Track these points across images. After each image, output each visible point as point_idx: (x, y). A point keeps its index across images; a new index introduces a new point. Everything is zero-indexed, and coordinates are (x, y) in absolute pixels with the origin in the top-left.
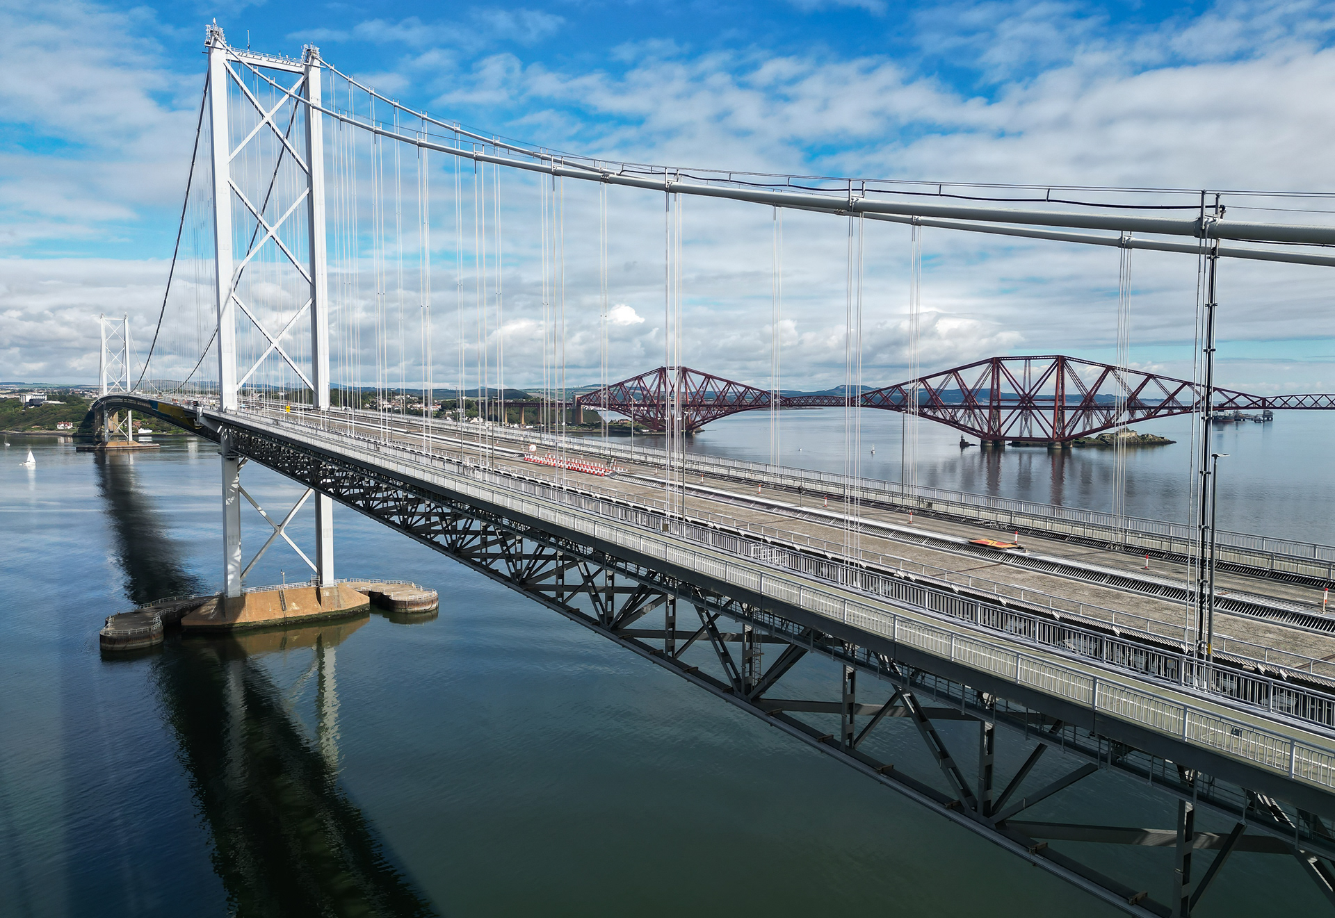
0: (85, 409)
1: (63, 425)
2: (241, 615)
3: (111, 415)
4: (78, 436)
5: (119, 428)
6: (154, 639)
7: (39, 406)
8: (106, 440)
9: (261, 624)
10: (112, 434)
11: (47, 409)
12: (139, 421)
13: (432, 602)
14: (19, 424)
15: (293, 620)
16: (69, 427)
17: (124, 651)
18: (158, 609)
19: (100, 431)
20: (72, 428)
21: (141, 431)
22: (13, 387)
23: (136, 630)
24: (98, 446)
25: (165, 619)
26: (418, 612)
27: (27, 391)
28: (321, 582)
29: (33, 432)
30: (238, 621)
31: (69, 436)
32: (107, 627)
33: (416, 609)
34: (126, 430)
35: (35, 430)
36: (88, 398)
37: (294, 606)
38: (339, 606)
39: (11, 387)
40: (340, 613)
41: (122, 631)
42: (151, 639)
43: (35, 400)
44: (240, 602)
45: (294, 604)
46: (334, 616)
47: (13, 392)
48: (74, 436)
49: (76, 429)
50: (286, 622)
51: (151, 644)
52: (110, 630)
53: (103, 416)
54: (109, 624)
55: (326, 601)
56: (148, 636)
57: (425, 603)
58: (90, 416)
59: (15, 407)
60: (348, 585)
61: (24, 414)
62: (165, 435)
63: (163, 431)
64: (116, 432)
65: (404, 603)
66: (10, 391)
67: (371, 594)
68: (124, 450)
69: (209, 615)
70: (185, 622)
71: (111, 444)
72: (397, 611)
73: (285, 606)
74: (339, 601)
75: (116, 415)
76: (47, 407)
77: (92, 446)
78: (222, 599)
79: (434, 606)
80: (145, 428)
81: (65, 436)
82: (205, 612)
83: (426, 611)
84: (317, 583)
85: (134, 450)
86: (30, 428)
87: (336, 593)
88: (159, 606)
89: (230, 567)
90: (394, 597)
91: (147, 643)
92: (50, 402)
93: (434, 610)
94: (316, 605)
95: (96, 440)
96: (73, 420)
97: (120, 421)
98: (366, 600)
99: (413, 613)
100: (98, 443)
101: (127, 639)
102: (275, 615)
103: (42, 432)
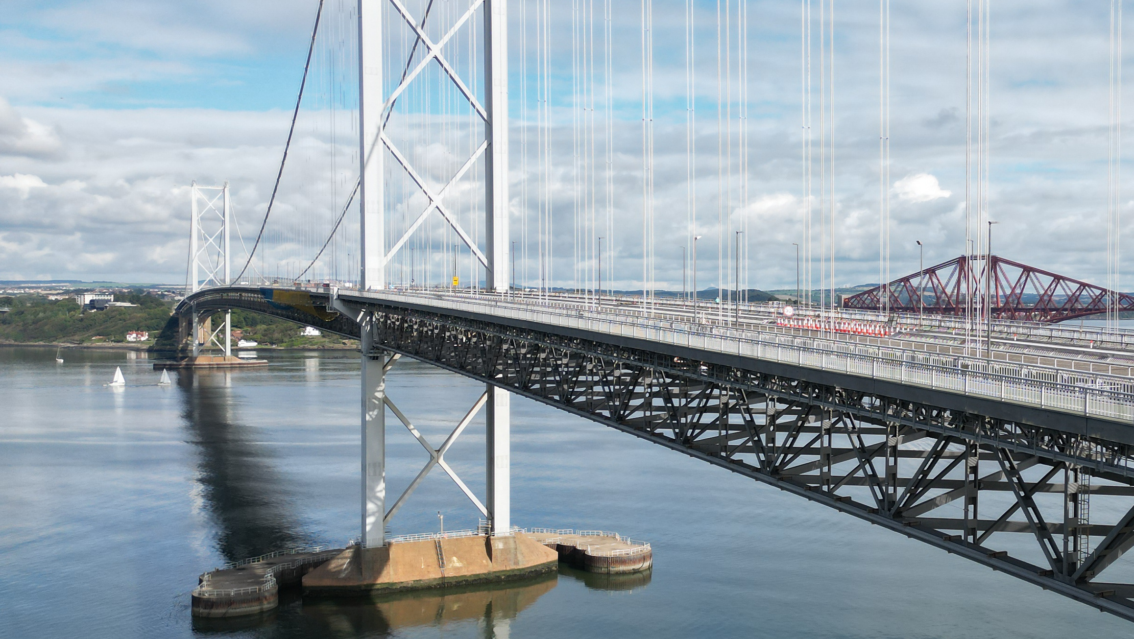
0: (166, 313)
1: (134, 335)
2: (385, 573)
3: (202, 321)
4: (156, 351)
5: (212, 337)
6: (265, 602)
7: (102, 309)
8: (195, 354)
9: (410, 585)
10: (201, 348)
11: (113, 314)
12: (238, 331)
13: (644, 559)
14: (74, 334)
15: (453, 581)
16: (143, 339)
17: (224, 618)
18: (270, 564)
19: (186, 343)
20: (148, 340)
21: (243, 344)
22: (66, 286)
23: (242, 590)
24: (184, 363)
25: (280, 577)
26: (624, 573)
27: (87, 291)
28: (492, 529)
29: (93, 345)
30: (380, 581)
31: (143, 350)
32: (201, 587)
33: (622, 568)
34: (223, 342)
35: (97, 343)
36: (170, 300)
37: (456, 562)
38: (516, 563)
39: (63, 287)
40: (516, 573)
41: (223, 591)
42: (261, 603)
43: (98, 301)
44: (382, 554)
45: (455, 559)
46: (509, 576)
47: (67, 292)
48: (150, 350)
49: (153, 341)
50: (443, 584)
51: (261, 609)
52: (207, 590)
53: (190, 324)
54: (204, 583)
55: (499, 555)
56: (258, 598)
57: (633, 560)
58: (173, 323)
59: (69, 310)
60: (530, 536)
61: (82, 320)
62: (274, 350)
63: (272, 344)
64: (208, 345)
65: (605, 560)
66: (61, 291)
67: (559, 548)
68: (220, 368)
69: (340, 572)
70: (308, 581)
71: (202, 360)
72: (596, 571)
73: (443, 563)
74: (516, 555)
75: (209, 321)
76: (114, 311)
77: (175, 363)
78: (359, 551)
79: (646, 564)
80: (247, 339)
81: (138, 350)
82: (334, 568)
83: (635, 572)
84: (487, 531)
85: (232, 367)
86: (90, 340)
87: (512, 545)
88: (271, 561)
89: (371, 506)
90: (591, 551)
91: (255, 608)
92: (118, 304)
93: (646, 570)
94: (486, 560)
95: (180, 355)
96: (148, 328)
97: (213, 331)
98: (554, 556)
99: (619, 574)
100: (182, 358)
101: (229, 602)
102: (430, 573)
103: (106, 344)
